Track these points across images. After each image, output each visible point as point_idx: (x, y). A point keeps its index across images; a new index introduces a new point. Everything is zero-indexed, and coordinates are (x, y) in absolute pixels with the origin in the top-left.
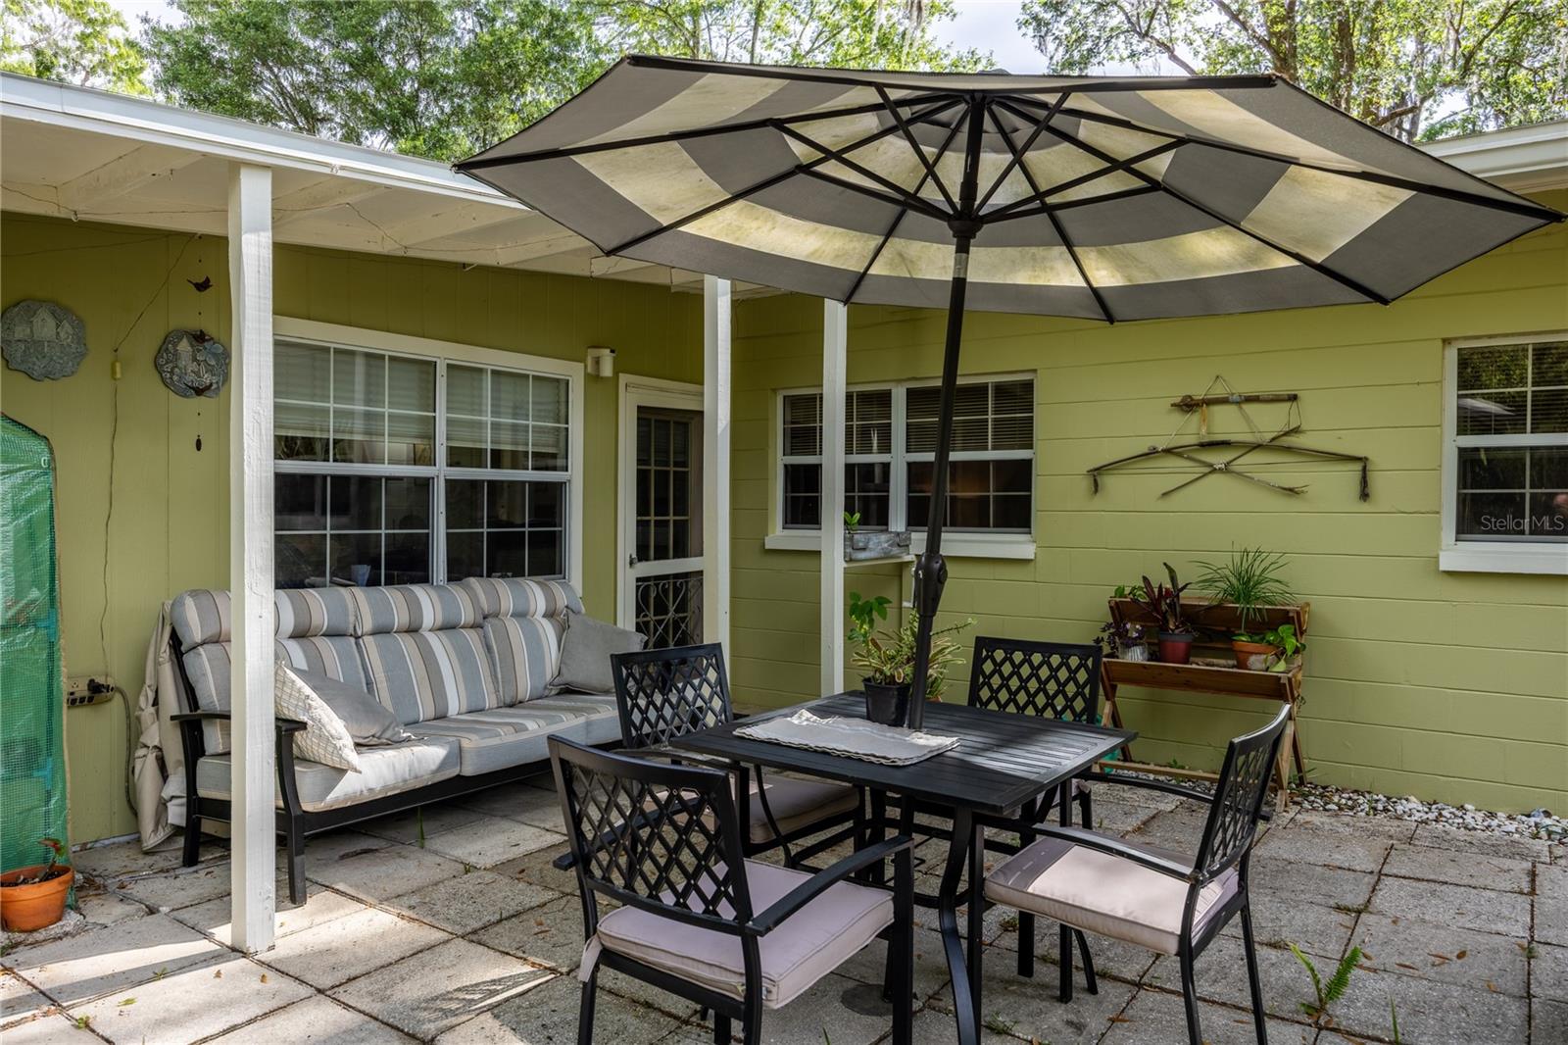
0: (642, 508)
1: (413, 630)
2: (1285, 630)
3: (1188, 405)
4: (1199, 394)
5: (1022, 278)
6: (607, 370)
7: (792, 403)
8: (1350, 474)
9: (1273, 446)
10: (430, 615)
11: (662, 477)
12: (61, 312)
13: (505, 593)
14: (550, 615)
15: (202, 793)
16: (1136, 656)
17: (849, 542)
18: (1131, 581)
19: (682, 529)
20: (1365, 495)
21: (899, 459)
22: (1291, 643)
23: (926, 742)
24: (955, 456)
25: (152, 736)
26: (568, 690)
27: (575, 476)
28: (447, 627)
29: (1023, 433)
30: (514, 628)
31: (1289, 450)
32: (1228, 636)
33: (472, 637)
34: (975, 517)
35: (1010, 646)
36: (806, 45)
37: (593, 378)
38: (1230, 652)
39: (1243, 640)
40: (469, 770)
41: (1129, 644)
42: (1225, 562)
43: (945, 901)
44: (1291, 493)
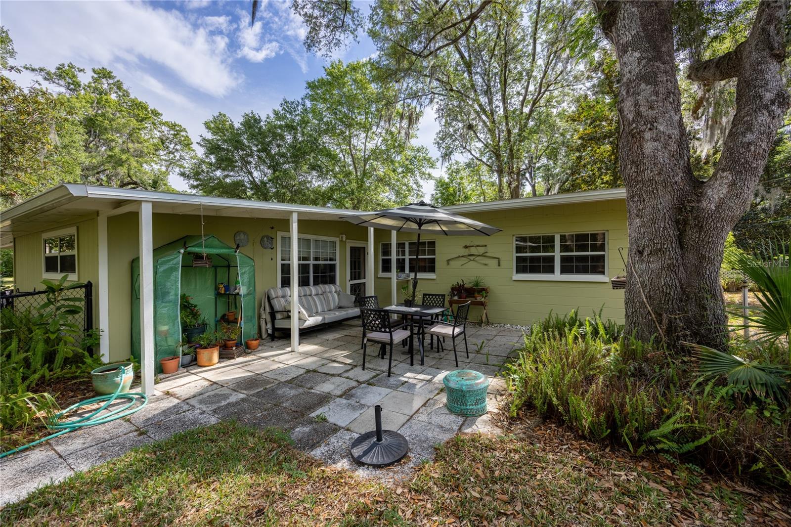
0: (351, 269)
1: (310, 295)
2: (484, 292)
3: (466, 247)
4: (468, 245)
5: (431, 228)
6: (344, 240)
7: (383, 245)
8: (496, 261)
9: (483, 255)
10: (314, 292)
11: (355, 262)
12: (245, 233)
13: (327, 287)
14: (336, 292)
15: (276, 326)
16: (456, 298)
17: (397, 275)
18: (455, 283)
19: (359, 273)
20: (499, 265)
21: (407, 257)
22: (485, 295)
23: (414, 309)
24: (419, 257)
25: (264, 316)
26: (340, 308)
27: (337, 263)
28: (317, 295)
29: (433, 252)
30: (329, 294)
31: (485, 256)
32: (473, 294)
33: (321, 296)
34: (424, 270)
35: (429, 295)
36: (379, 144)
37: (341, 241)
38: (474, 297)
39: (476, 294)
40: (326, 322)
41: (454, 296)
42: (473, 279)
43: (418, 334)
44: (486, 264)
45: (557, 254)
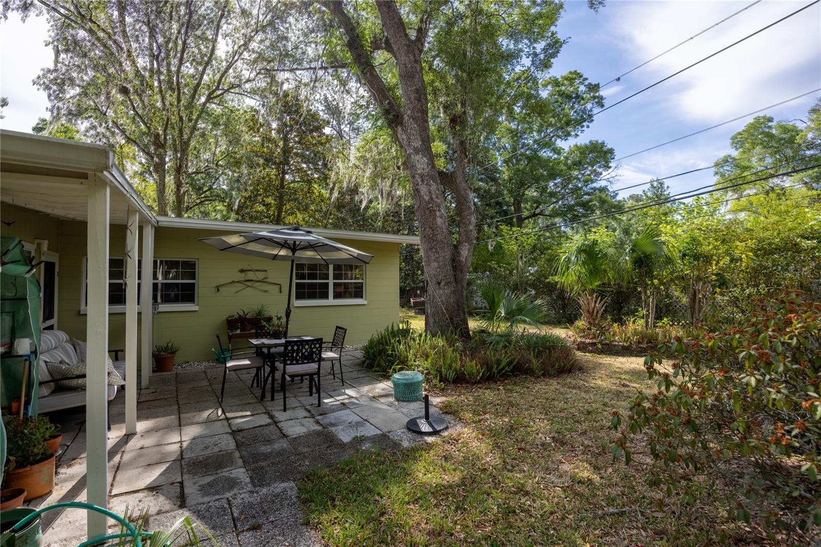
3: (242, 271)
4: (244, 268)
5: (266, 251)
6: (45, 248)
8: (277, 288)
9: (262, 281)
16: (239, 331)
20: (281, 292)
31: (265, 282)
41: (237, 329)
42: (254, 308)
44: (266, 291)
45: (331, 282)
